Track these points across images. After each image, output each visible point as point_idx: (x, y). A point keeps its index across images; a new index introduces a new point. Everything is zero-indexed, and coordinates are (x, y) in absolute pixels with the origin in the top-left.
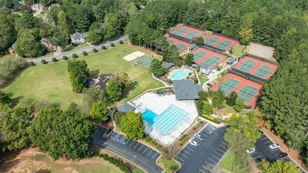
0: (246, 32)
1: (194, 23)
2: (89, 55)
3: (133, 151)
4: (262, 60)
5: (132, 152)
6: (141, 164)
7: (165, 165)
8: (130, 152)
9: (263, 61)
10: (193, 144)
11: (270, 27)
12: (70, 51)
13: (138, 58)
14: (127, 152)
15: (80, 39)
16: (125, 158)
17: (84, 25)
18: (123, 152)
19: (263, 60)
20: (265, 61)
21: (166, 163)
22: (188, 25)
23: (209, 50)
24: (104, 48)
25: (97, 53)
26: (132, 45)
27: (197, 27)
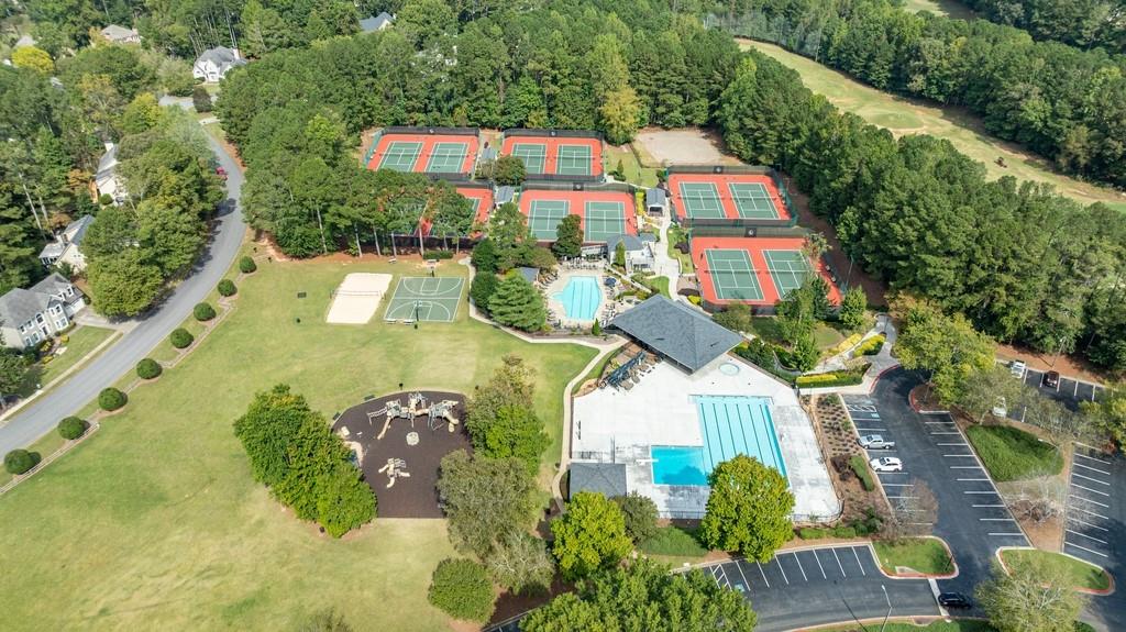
0: (623, 103)
1: (422, 116)
2: (168, 371)
3: (796, 592)
4: (715, 172)
5: (796, 597)
6: (859, 608)
7: (913, 565)
8: (793, 602)
9: (721, 173)
10: (892, 468)
11: (674, 70)
12: (39, 392)
13: (386, 298)
14: (785, 605)
15: (40, 320)
16: (804, 626)
17: (15, 245)
18: (774, 614)
19: (718, 170)
20: (727, 173)
21: (910, 558)
22: (399, 129)
23: (558, 189)
24: (206, 313)
25: (195, 346)
26: (296, 262)
27: (437, 127)
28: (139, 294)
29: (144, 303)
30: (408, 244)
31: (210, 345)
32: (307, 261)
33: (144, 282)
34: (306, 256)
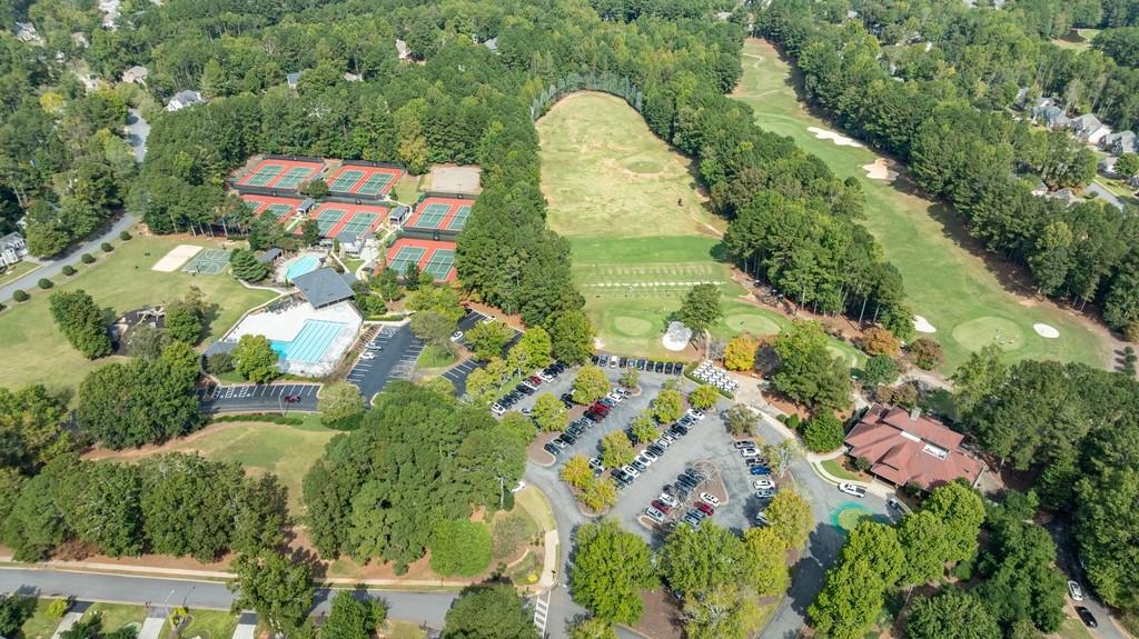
0: (413, 148)
1: (290, 148)
4: (459, 198)
5: (270, 400)
8: (266, 402)
9: (461, 198)
10: (368, 358)
11: (457, 126)
13: (191, 260)
14: (261, 403)
18: (254, 405)
20: (466, 198)
22: (275, 156)
23: (346, 202)
24: (89, 260)
25: (76, 276)
26: (157, 237)
27: (300, 157)
28: (52, 247)
29: (55, 251)
30: (218, 230)
31: (84, 276)
32: (163, 236)
33: (56, 240)
34: (163, 233)
